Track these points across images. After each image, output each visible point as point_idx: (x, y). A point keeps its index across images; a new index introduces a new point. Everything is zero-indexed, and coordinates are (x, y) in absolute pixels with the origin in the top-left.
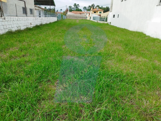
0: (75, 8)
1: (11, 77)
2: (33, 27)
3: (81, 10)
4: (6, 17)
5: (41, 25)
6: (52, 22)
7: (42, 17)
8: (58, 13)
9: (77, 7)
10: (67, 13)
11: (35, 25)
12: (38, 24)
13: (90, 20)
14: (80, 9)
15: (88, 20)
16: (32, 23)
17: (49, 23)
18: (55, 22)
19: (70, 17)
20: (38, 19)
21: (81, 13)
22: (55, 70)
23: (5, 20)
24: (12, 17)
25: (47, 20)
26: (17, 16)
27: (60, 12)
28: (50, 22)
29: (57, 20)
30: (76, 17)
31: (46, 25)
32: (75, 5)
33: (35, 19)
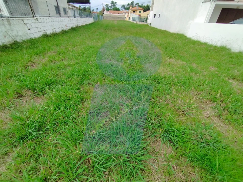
0: (112, 7)
1: (53, 80)
2: (69, 29)
3: (119, 10)
4: (39, 18)
5: (77, 27)
6: (88, 23)
7: (77, 18)
8: (94, 13)
9: (114, 6)
10: (103, 13)
11: (70, 27)
12: (74, 26)
13: (129, 20)
14: (117, 7)
15: (127, 21)
16: (67, 25)
17: (86, 25)
18: (92, 24)
19: (107, 18)
20: (73, 19)
21: (118, 13)
22: (95, 73)
23: (38, 22)
24: (45, 18)
25: (82, 21)
26: (50, 16)
27: (96, 12)
28: (87, 23)
29: (93, 21)
30: (114, 18)
31: (82, 27)
32: (112, 3)
33: (70, 20)
